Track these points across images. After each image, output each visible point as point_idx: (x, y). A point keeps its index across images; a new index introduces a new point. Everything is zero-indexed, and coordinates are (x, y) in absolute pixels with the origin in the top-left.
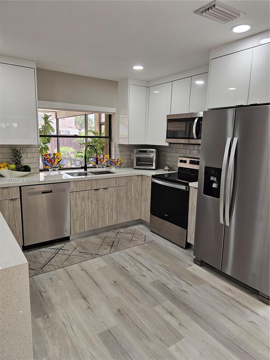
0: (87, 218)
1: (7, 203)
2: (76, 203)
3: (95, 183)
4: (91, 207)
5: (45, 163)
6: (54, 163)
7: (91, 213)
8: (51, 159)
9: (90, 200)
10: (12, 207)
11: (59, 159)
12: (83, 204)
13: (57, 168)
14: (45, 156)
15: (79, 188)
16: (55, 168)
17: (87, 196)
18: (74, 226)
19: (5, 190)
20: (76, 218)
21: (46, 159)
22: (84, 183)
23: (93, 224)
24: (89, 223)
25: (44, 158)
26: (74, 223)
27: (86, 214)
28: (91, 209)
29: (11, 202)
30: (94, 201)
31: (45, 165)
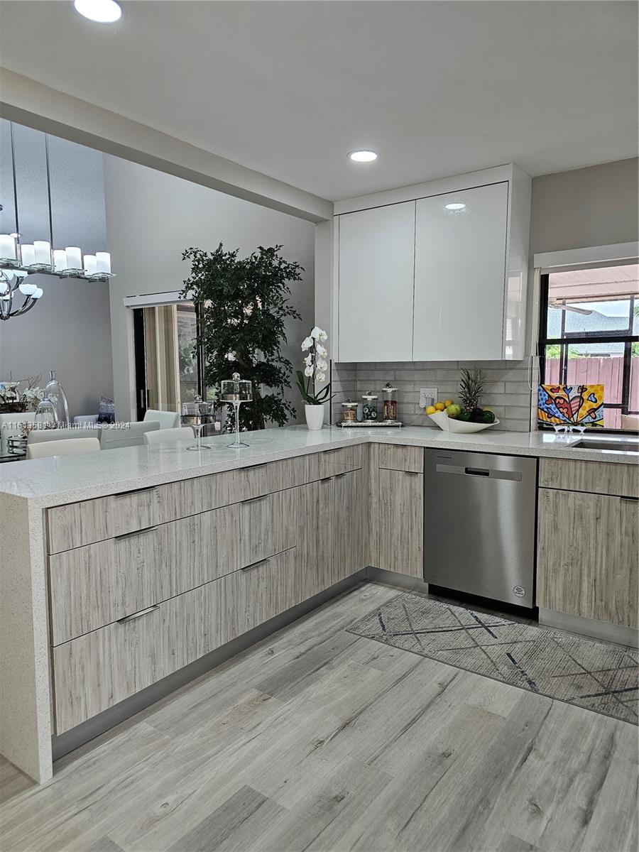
0: (592, 579)
1: (401, 477)
2: (554, 520)
3: (625, 475)
4: (604, 550)
5: (547, 408)
6: (578, 411)
7: (607, 570)
8: (570, 401)
9: (602, 527)
10: (408, 488)
11: (596, 402)
12: (580, 531)
13: (582, 425)
14: (551, 390)
15: (568, 481)
16: (576, 424)
17: (591, 511)
18: (546, 585)
19: (400, 450)
20: (554, 565)
21: (555, 400)
22: (586, 469)
23: (612, 607)
24: (598, 599)
25: (549, 396)
26: (546, 578)
27: (589, 568)
28: (604, 554)
29: (408, 478)
30: (617, 533)
31: (549, 414)
